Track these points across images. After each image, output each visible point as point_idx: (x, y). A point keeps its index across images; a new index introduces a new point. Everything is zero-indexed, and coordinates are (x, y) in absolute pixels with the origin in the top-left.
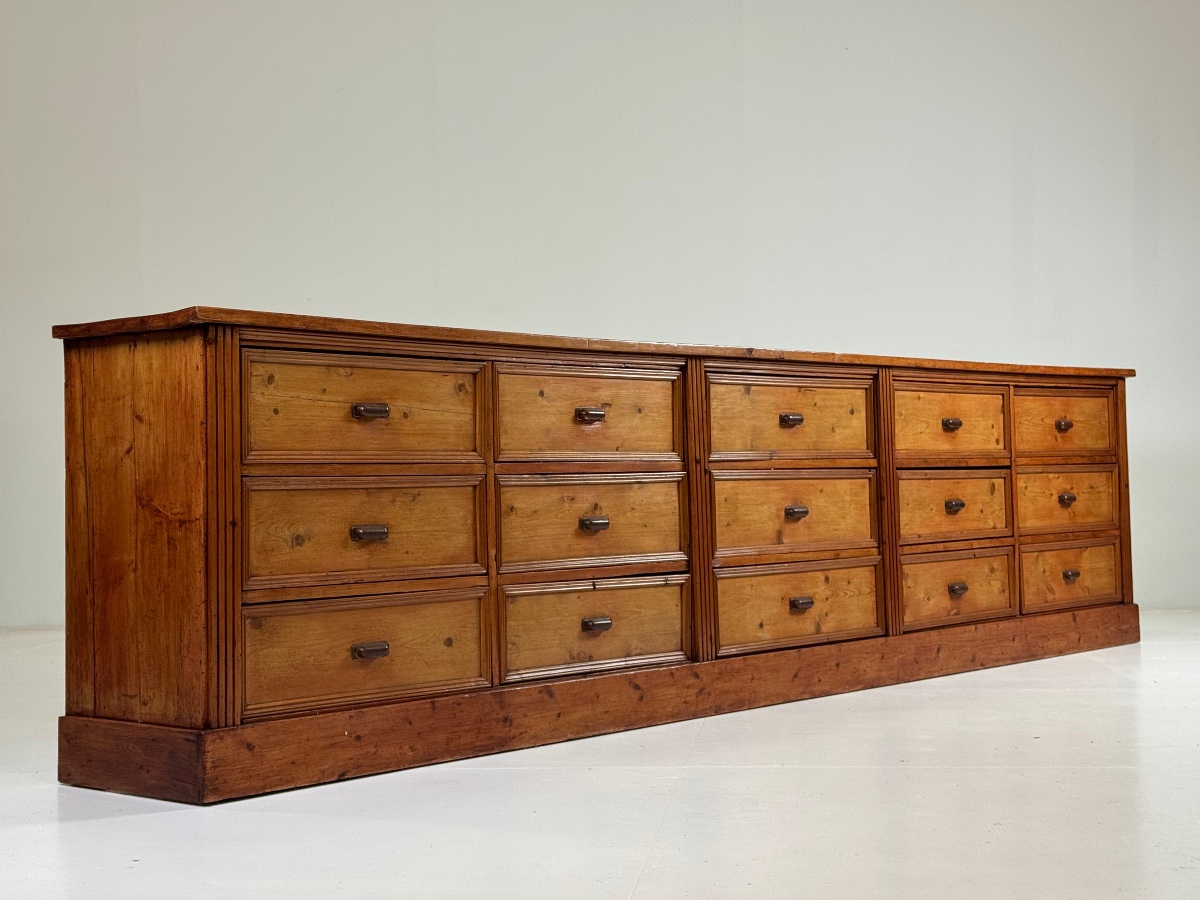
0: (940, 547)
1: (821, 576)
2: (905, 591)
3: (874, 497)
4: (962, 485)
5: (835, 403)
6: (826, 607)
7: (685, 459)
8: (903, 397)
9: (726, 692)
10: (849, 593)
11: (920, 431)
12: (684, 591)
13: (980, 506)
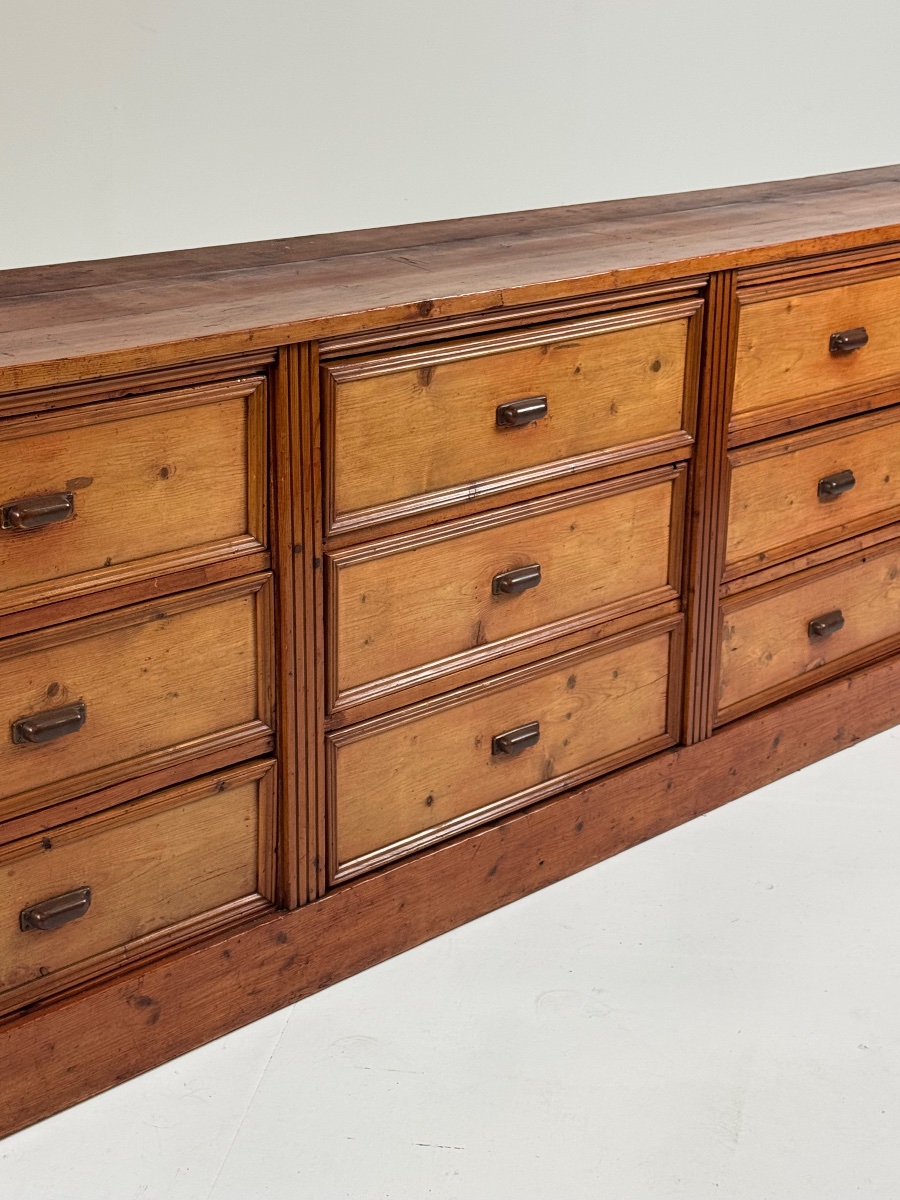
0: (801, 564)
1: (560, 679)
2: (725, 659)
3: (680, 512)
4: (852, 446)
5: (620, 358)
6: (566, 729)
7: (271, 547)
8: (757, 313)
9: (344, 947)
10: (614, 693)
11: (784, 367)
12: (262, 790)
13: (885, 471)
